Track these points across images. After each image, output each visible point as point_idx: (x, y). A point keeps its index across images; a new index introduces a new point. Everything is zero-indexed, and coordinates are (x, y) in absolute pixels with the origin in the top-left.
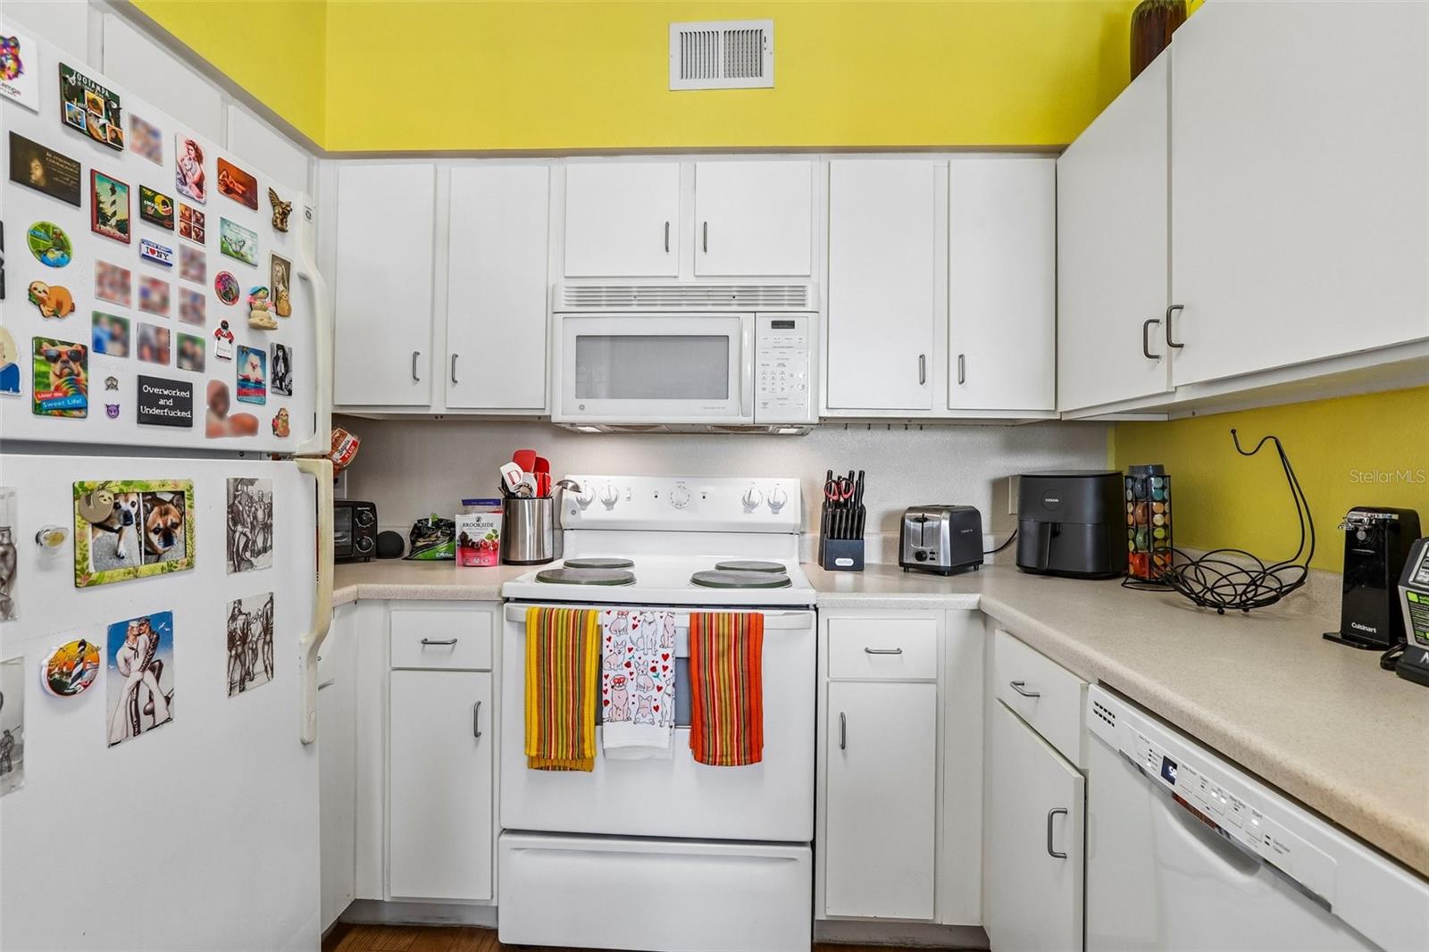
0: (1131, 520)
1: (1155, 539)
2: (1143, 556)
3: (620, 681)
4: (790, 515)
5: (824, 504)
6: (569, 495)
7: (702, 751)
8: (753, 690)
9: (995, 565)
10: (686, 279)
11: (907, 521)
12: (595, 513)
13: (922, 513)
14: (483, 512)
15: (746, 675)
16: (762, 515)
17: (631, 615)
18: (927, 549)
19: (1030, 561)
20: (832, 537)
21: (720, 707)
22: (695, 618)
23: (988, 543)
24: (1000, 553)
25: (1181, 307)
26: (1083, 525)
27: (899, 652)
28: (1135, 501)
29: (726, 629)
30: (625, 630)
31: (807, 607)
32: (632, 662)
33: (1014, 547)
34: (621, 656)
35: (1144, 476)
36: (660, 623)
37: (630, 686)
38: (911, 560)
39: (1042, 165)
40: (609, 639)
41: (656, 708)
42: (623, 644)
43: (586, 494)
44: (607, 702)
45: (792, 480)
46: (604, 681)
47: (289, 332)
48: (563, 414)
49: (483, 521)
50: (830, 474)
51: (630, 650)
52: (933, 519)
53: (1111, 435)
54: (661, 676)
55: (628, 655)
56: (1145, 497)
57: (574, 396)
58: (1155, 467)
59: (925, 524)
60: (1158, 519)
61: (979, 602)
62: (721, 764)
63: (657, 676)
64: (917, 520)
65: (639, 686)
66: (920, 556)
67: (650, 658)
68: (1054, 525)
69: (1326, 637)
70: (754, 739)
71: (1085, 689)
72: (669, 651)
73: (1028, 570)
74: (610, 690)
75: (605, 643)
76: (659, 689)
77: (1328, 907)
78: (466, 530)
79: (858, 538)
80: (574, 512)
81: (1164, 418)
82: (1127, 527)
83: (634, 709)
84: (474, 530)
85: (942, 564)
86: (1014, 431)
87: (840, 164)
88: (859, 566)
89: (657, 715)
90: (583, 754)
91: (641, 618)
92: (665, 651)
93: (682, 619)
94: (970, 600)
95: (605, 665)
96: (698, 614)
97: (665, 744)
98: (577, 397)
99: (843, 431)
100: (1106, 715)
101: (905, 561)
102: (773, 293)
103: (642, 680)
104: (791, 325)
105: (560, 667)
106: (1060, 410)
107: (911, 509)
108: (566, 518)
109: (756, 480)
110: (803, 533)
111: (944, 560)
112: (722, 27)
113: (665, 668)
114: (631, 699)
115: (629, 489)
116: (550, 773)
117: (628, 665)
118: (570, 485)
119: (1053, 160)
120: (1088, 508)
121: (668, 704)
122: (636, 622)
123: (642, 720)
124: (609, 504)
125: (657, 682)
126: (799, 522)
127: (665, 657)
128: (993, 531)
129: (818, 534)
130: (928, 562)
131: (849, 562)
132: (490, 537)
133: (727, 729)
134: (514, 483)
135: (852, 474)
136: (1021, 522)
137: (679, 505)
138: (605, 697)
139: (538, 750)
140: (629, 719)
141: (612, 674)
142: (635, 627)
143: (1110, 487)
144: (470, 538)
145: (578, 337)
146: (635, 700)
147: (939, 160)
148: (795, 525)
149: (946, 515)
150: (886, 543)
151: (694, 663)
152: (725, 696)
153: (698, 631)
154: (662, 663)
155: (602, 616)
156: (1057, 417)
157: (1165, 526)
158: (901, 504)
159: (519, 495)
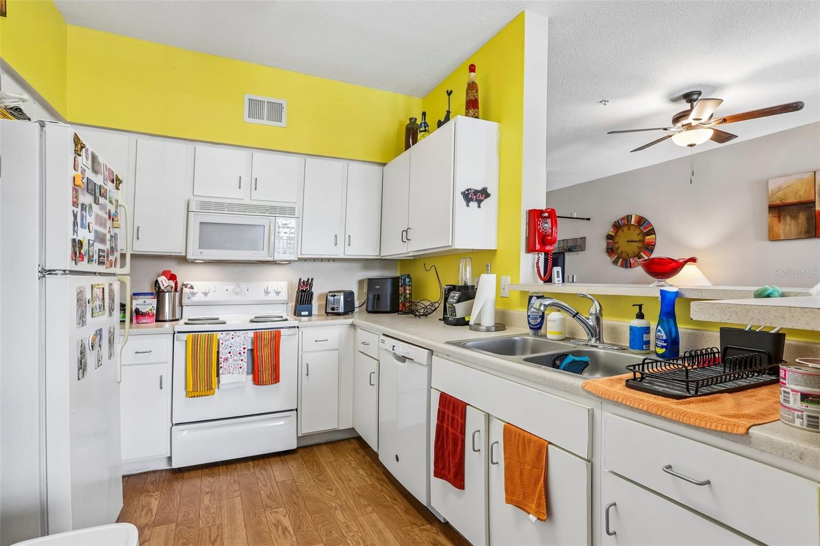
0: (400, 292)
1: (407, 298)
2: (403, 304)
3: (226, 359)
4: (284, 296)
5: (297, 291)
6: (186, 290)
7: (257, 381)
8: (277, 357)
9: (359, 312)
10: (247, 201)
11: (328, 297)
12: (199, 298)
13: (334, 294)
14: (147, 299)
15: (274, 353)
16: (272, 297)
17: (231, 334)
18: (335, 306)
19: (370, 309)
20: (300, 304)
21: (265, 364)
22: (256, 334)
23: (357, 304)
24: (360, 308)
25: (410, 228)
26: (387, 295)
27: (327, 340)
28: (402, 286)
29: (267, 336)
30: (229, 340)
31: (295, 327)
32: (231, 352)
33: (365, 305)
34: (227, 350)
35: (404, 278)
36: (243, 336)
37: (231, 361)
38: (329, 310)
39: (379, 168)
40: (222, 344)
41: (241, 368)
42: (228, 345)
43: (195, 290)
44: (221, 367)
45: (284, 282)
46: (220, 359)
48: (193, 255)
49: (147, 303)
50: (300, 279)
51: (231, 347)
52: (338, 296)
53: (399, 263)
54: (243, 356)
55: (230, 349)
56: (404, 285)
57: (198, 248)
58: (408, 275)
59: (335, 297)
60: (408, 292)
61: (353, 322)
62: (265, 385)
63: (241, 356)
64: (332, 296)
65: (234, 360)
66: (333, 309)
67: (238, 349)
68: (378, 295)
69: (440, 320)
70: (277, 374)
71: (379, 338)
72: (246, 346)
73: (369, 312)
74: (222, 363)
75: (221, 345)
76: (242, 360)
77: (413, 360)
78: (138, 307)
79: (310, 304)
80: (189, 298)
81: (413, 258)
82: (399, 294)
83: (232, 369)
84: (143, 307)
85: (341, 311)
86: (367, 263)
87: (310, 160)
88: (310, 315)
89: (241, 370)
90: (212, 388)
91: (235, 335)
92: (244, 346)
93: (251, 334)
94: (350, 321)
95: (221, 354)
96: (257, 332)
97: (244, 380)
98: (199, 248)
99: (304, 263)
100: (383, 342)
101: (328, 311)
102: (282, 209)
103: (235, 358)
105: (202, 356)
106: (381, 255)
107: (330, 292)
108: (185, 301)
109: (270, 283)
110: (288, 303)
111: (341, 310)
112: (266, 99)
113: (244, 353)
114: (231, 365)
115: (215, 287)
116: (196, 398)
117: (230, 353)
118: (189, 286)
119: (382, 167)
120: (389, 289)
121: (245, 365)
122: (233, 337)
123: (235, 372)
124: (206, 294)
125: (241, 358)
126: (287, 299)
127: (244, 348)
128: (359, 299)
129: (294, 304)
130: (335, 311)
131: (307, 313)
132: (151, 310)
133: (267, 372)
134: (163, 285)
135: (308, 279)
136: (368, 295)
137: (237, 294)
138: (220, 365)
139: (193, 388)
140: (230, 373)
141: (223, 357)
142: (233, 338)
143: (395, 281)
144: (140, 310)
145: (201, 223)
146: (232, 365)
147: (346, 163)
148: (286, 300)
149: (342, 294)
150: (320, 306)
151: (255, 351)
152: (267, 360)
153: (257, 339)
154: (243, 351)
155: (219, 335)
156: (380, 258)
157: (409, 294)
158: (326, 290)
159: (166, 290)
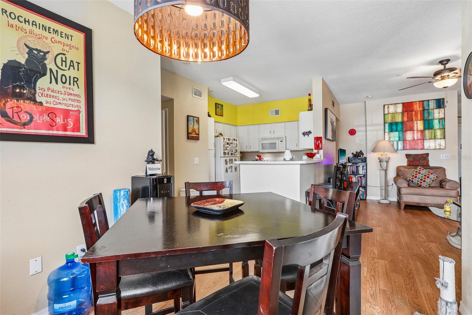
10: (273, 137)
47: (237, 148)
48: (261, 151)
102: (280, 138)
104: (282, 141)
112: (275, 110)
118: (263, 159)
145: (261, 143)
